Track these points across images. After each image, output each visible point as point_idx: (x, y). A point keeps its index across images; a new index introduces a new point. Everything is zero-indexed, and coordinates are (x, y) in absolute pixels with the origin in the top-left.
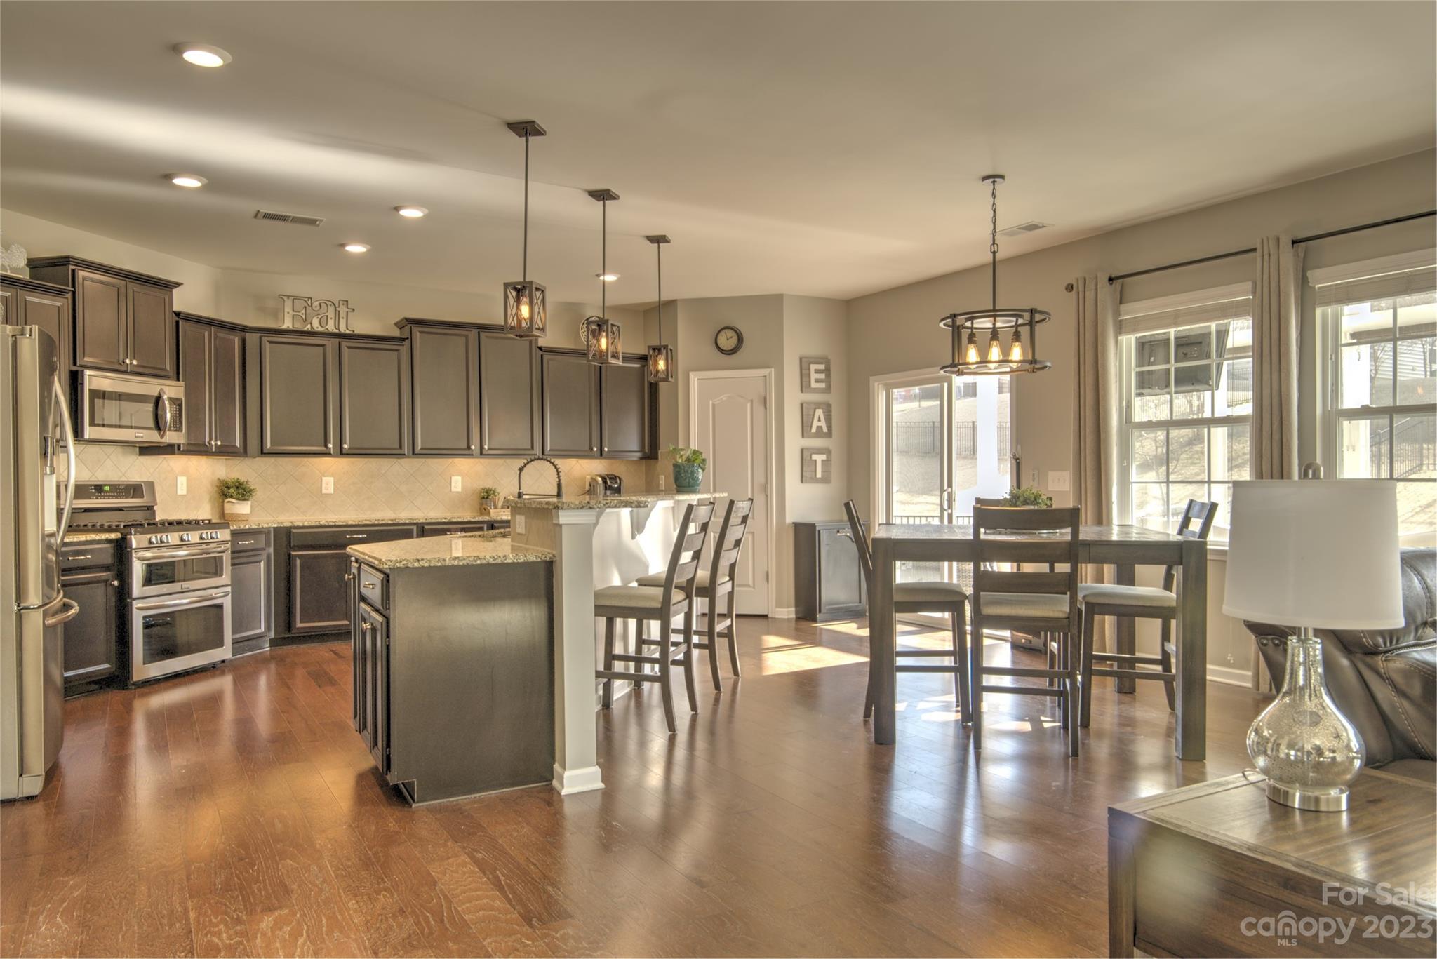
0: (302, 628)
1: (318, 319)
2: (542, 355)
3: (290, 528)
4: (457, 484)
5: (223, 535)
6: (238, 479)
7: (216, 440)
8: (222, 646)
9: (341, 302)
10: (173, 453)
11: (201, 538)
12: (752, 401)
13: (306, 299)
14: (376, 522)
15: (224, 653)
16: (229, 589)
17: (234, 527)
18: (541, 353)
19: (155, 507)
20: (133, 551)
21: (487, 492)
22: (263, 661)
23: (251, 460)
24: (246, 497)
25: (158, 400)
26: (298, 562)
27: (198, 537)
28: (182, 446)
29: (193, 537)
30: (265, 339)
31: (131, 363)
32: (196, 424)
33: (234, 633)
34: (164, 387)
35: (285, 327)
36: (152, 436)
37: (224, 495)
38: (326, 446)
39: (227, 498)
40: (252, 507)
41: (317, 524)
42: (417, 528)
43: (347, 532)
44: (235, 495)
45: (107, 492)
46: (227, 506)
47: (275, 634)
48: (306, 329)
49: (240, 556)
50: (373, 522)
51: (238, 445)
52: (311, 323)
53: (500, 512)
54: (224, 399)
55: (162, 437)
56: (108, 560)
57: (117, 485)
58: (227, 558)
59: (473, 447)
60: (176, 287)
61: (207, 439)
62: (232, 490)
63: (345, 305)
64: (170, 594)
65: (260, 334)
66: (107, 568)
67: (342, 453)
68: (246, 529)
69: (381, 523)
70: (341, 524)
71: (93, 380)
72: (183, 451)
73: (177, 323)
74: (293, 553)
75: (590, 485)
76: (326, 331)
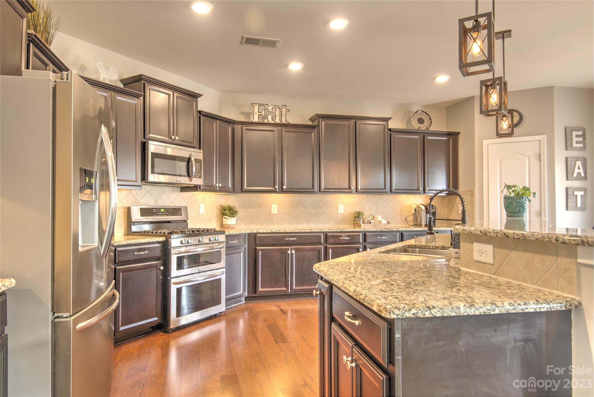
0: (262, 291)
1: (271, 117)
2: (391, 134)
3: (257, 233)
4: (341, 209)
5: (222, 238)
6: (230, 205)
7: (219, 184)
8: (220, 304)
9: (283, 106)
10: (197, 191)
11: (210, 240)
12: (529, 156)
13: (265, 105)
14: (302, 231)
15: (221, 308)
16: (224, 270)
17: (227, 233)
18: (390, 132)
19: (188, 221)
20: (172, 248)
21: (358, 214)
22: (241, 311)
23: (236, 194)
24: (234, 215)
25: (189, 160)
26: (260, 253)
27: (208, 240)
28: (201, 186)
29: (205, 239)
30: (244, 128)
31: (175, 139)
32: (208, 174)
33: (226, 294)
34: (192, 153)
35: (254, 121)
36: (185, 181)
37: (223, 214)
38: (274, 187)
39: (224, 216)
40: (236, 220)
41: (270, 231)
42: (323, 234)
43: (286, 237)
44: (228, 214)
45: (162, 212)
46: (224, 220)
47: (248, 294)
48: (265, 122)
49: (230, 249)
50: (300, 231)
51: (230, 186)
52: (267, 119)
53: (367, 225)
54: (222, 161)
55: (191, 181)
56: (158, 254)
57: (168, 208)
58: (223, 251)
59: (352, 188)
60: (199, 97)
61: (215, 183)
62: (227, 211)
63: (285, 108)
64: (192, 274)
65: (241, 126)
66: (158, 259)
67: (282, 191)
68: (233, 234)
69: (304, 231)
70: (283, 231)
71: (153, 147)
72: (202, 189)
73: (200, 117)
74: (258, 248)
75: (415, 210)
76: (275, 123)
